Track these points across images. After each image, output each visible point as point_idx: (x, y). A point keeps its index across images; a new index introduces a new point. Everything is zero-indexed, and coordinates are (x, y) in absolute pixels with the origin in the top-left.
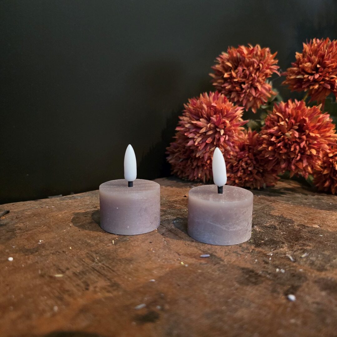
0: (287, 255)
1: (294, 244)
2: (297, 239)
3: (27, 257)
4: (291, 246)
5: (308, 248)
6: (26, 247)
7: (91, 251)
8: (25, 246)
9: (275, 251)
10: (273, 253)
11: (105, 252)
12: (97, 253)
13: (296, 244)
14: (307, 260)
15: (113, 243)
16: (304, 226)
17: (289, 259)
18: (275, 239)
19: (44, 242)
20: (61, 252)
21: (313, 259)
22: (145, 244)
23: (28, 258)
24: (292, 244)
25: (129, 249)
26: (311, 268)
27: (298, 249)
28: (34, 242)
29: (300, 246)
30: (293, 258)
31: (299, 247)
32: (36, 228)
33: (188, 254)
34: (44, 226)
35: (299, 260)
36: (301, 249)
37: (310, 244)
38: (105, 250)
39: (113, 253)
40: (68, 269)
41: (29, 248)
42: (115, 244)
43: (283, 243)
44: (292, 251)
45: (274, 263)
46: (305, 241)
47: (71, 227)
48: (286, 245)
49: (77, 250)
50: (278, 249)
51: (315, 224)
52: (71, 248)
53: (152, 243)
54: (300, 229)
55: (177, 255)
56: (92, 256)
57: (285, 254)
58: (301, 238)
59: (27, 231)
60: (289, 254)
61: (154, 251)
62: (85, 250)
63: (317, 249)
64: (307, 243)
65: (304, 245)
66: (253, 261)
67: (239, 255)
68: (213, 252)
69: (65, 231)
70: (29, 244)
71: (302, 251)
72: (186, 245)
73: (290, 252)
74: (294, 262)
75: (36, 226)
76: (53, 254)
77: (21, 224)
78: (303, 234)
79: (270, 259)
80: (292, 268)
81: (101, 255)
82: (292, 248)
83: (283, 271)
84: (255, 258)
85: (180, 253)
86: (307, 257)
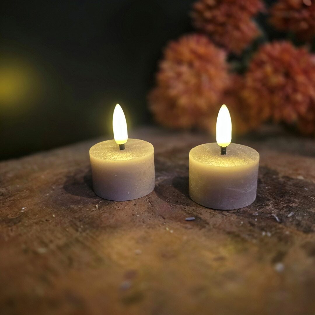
0: (273, 215)
1: (280, 201)
2: (282, 195)
3: (10, 228)
4: (276, 203)
5: (294, 205)
6: (10, 217)
7: (75, 218)
8: (8, 215)
9: (260, 211)
10: (259, 213)
11: (89, 219)
12: (80, 221)
13: (281, 201)
14: (293, 220)
15: (97, 208)
16: (288, 178)
17: (275, 219)
18: (260, 195)
19: (27, 210)
20: (45, 221)
21: (299, 218)
22: (129, 208)
23: (12, 230)
24: (277, 201)
25: (113, 214)
26: (298, 230)
27: (284, 207)
28: (16, 210)
29: (286, 203)
30: (279, 219)
31: (284, 204)
32: (19, 192)
33: (173, 218)
34: (27, 190)
35: (285, 220)
36: (287, 207)
37: (295, 200)
38: (89, 216)
39: (98, 220)
40: (51, 241)
41: (12, 218)
42: (99, 208)
43: (269, 200)
44: (278, 209)
45: (260, 225)
46: (290, 196)
47: (53, 190)
48: (272, 202)
49: (61, 217)
50: (263, 208)
51: (299, 174)
52: (54, 216)
53: (137, 206)
54: (284, 182)
55: (161, 219)
56: (75, 224)
57: (271, 213)
58: (286, 192)
59: (9, 197)
60: (274, 213)
61: (138, 215)
62: (69, 217)
63: (302, 206)
64: (292, 199)
65: (290, 201)
66: (239, 223)
67: (224, 216)
68: (199, 214)
69: (48, 195)
70: (12, 213)
71: (288, 209)
72: (171, 206)
73: (276, 210)
74: (280, 223)
75: (18, 191)
76: (36, 223)
77: (3, 189)
78: (287, 188)
79: (256, 220)
80: (278, 231)
81: (85, 222)
82: (278, 206)
83: (269, 234)
84: (241, 219)
85: (165, 217)
86: (293, 216)
